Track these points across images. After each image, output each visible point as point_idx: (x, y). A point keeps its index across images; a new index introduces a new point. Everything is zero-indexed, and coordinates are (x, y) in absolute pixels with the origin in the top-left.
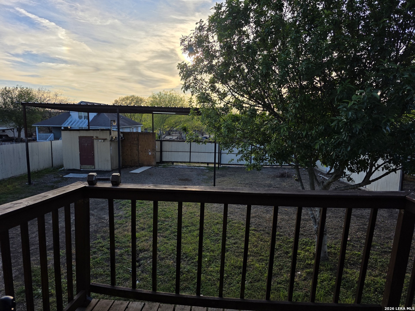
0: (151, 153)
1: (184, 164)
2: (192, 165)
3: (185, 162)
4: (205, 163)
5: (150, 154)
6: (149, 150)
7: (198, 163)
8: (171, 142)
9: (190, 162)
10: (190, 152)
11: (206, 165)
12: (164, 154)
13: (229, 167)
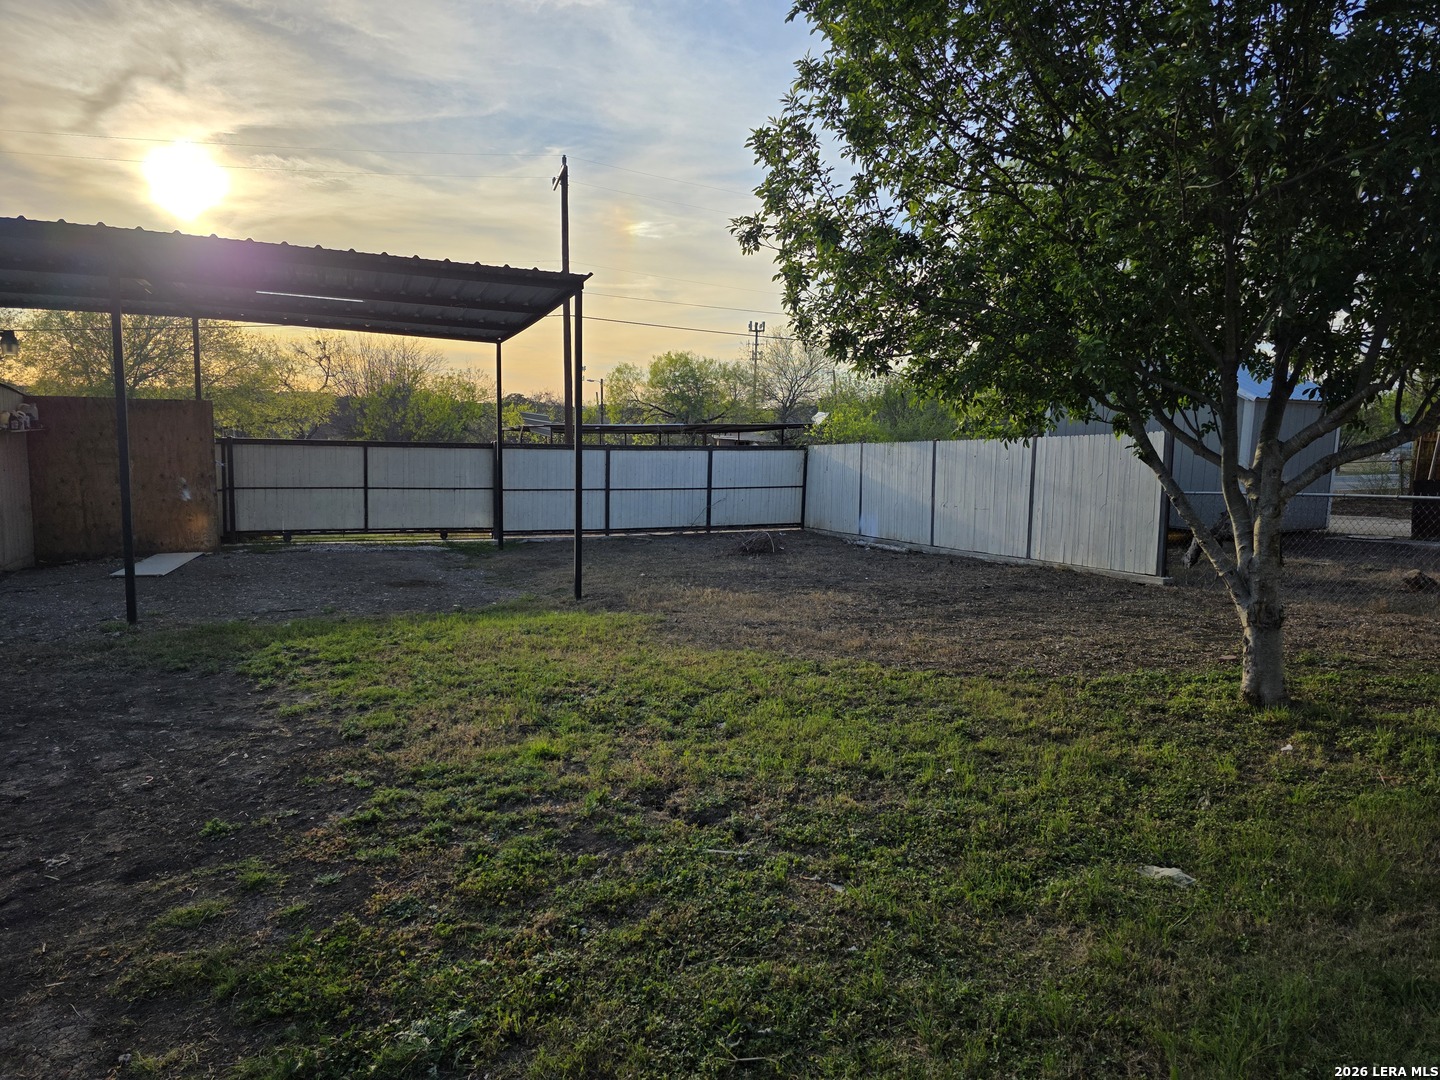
0: (192, 495)
1: (341, 540)
2: (379, 538)
3: (343, 532)
4: (432, 530)
5: (187, 495)
6: (184, 480)
7: (403, 531)
8: (273, 450)
9: (366, 530)
10: (366, 488)
11: (437, 538)
12: (243, 500)
13: (529, 542)
